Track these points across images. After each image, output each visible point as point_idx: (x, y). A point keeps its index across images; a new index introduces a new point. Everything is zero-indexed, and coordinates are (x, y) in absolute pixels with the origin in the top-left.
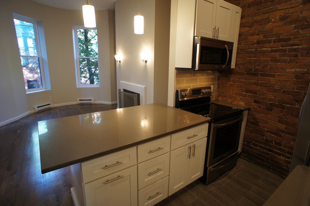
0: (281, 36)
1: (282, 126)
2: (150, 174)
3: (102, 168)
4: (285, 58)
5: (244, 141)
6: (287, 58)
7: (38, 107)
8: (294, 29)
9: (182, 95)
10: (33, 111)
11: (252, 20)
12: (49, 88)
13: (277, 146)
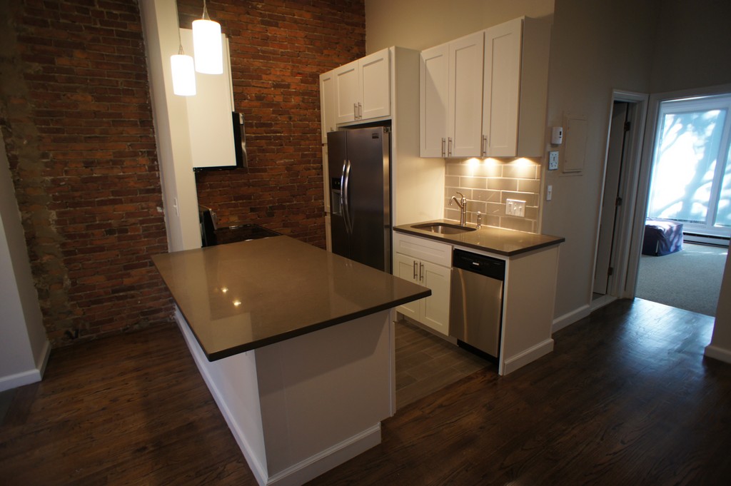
0: (262, 120)
6: (273, 147)
8: (272, 114)
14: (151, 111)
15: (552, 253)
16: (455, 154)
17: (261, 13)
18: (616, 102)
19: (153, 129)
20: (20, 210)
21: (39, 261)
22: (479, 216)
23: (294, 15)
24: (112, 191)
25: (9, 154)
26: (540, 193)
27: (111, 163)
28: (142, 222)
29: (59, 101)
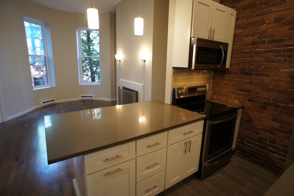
0: (275, 37)
1: (276, 125)
2: (148, 168)
3: (103, 161)
4: (279, 58)
5: (238, 138)
6: (281, 58)
7: (44, 103)
8: (288, 30)
9: (179, 93)
10: (39, 106)
11: (247, 22)
12: (54, 85)
13: (271, 144)
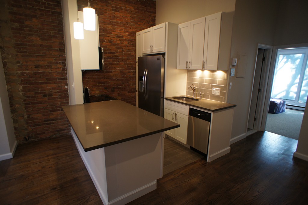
0: (111, 51)
6: (115, 62)
8: (115, 48)
14: (64, 45)
15: (231, 111)
16: (192, 68)
17: (112, 6)
18: (259, 49)
19: (65, 53)
20: (7, 85)
21: (14, 107)
22: (201, 94)
23: (126, 7)
24: (46, 78)
25: (3, 61)
26: (227, 85)
27: (46, 67)
28: (59, 92)
29: (25, 40)
